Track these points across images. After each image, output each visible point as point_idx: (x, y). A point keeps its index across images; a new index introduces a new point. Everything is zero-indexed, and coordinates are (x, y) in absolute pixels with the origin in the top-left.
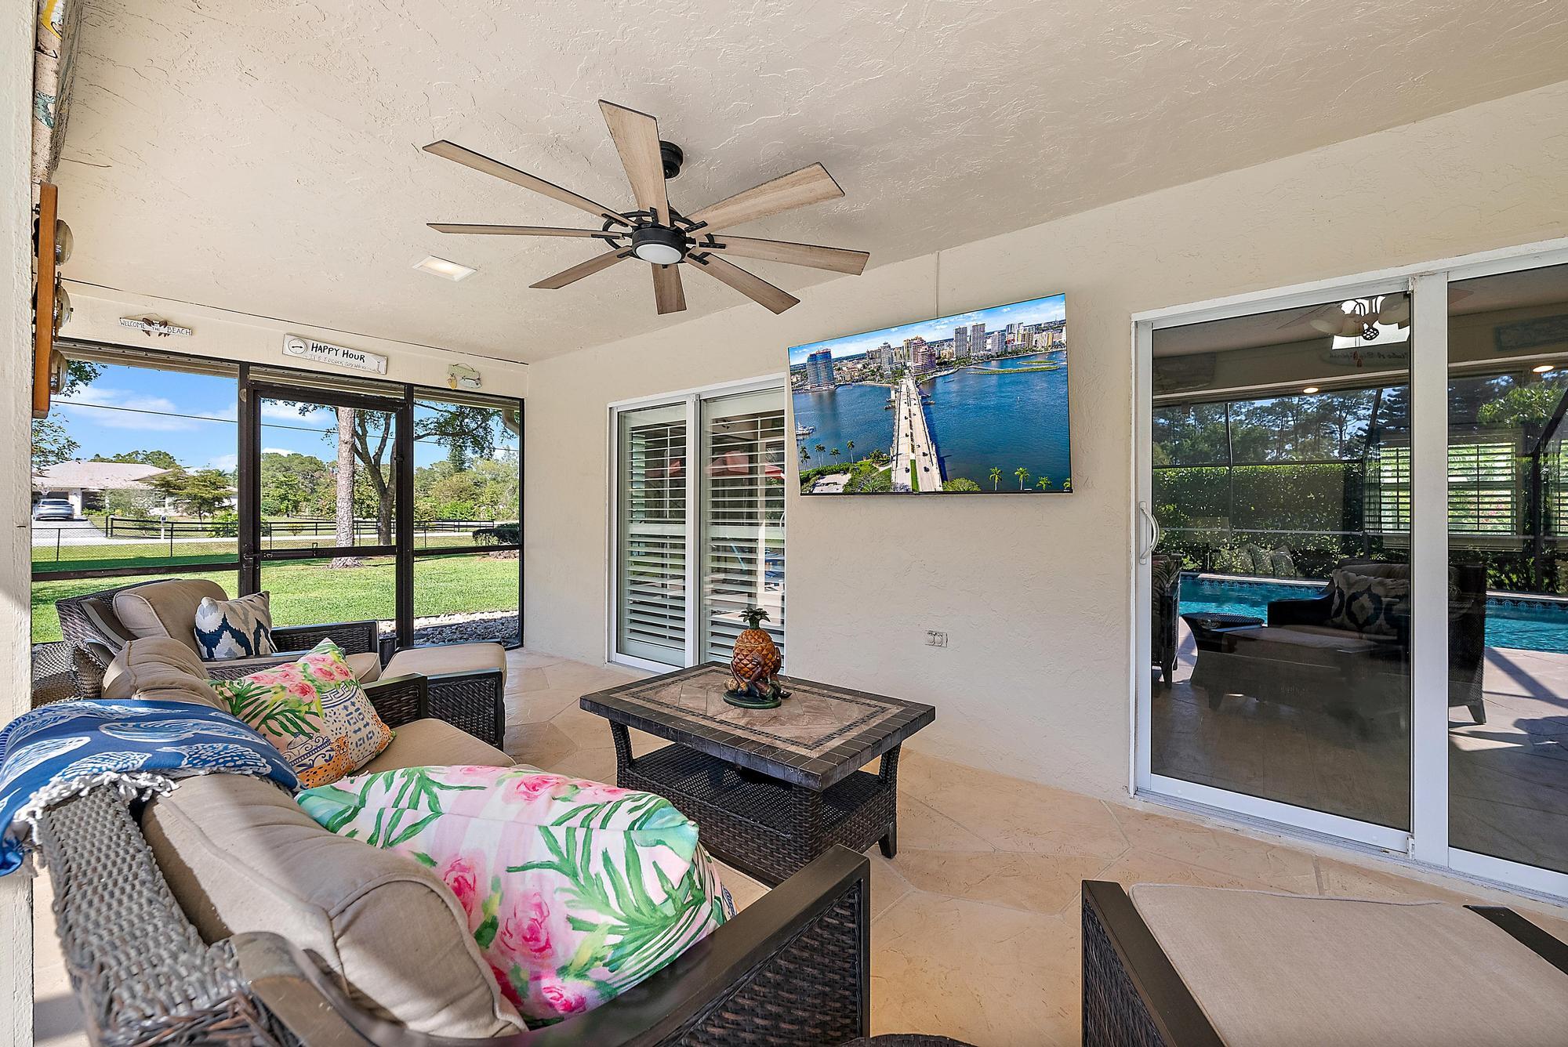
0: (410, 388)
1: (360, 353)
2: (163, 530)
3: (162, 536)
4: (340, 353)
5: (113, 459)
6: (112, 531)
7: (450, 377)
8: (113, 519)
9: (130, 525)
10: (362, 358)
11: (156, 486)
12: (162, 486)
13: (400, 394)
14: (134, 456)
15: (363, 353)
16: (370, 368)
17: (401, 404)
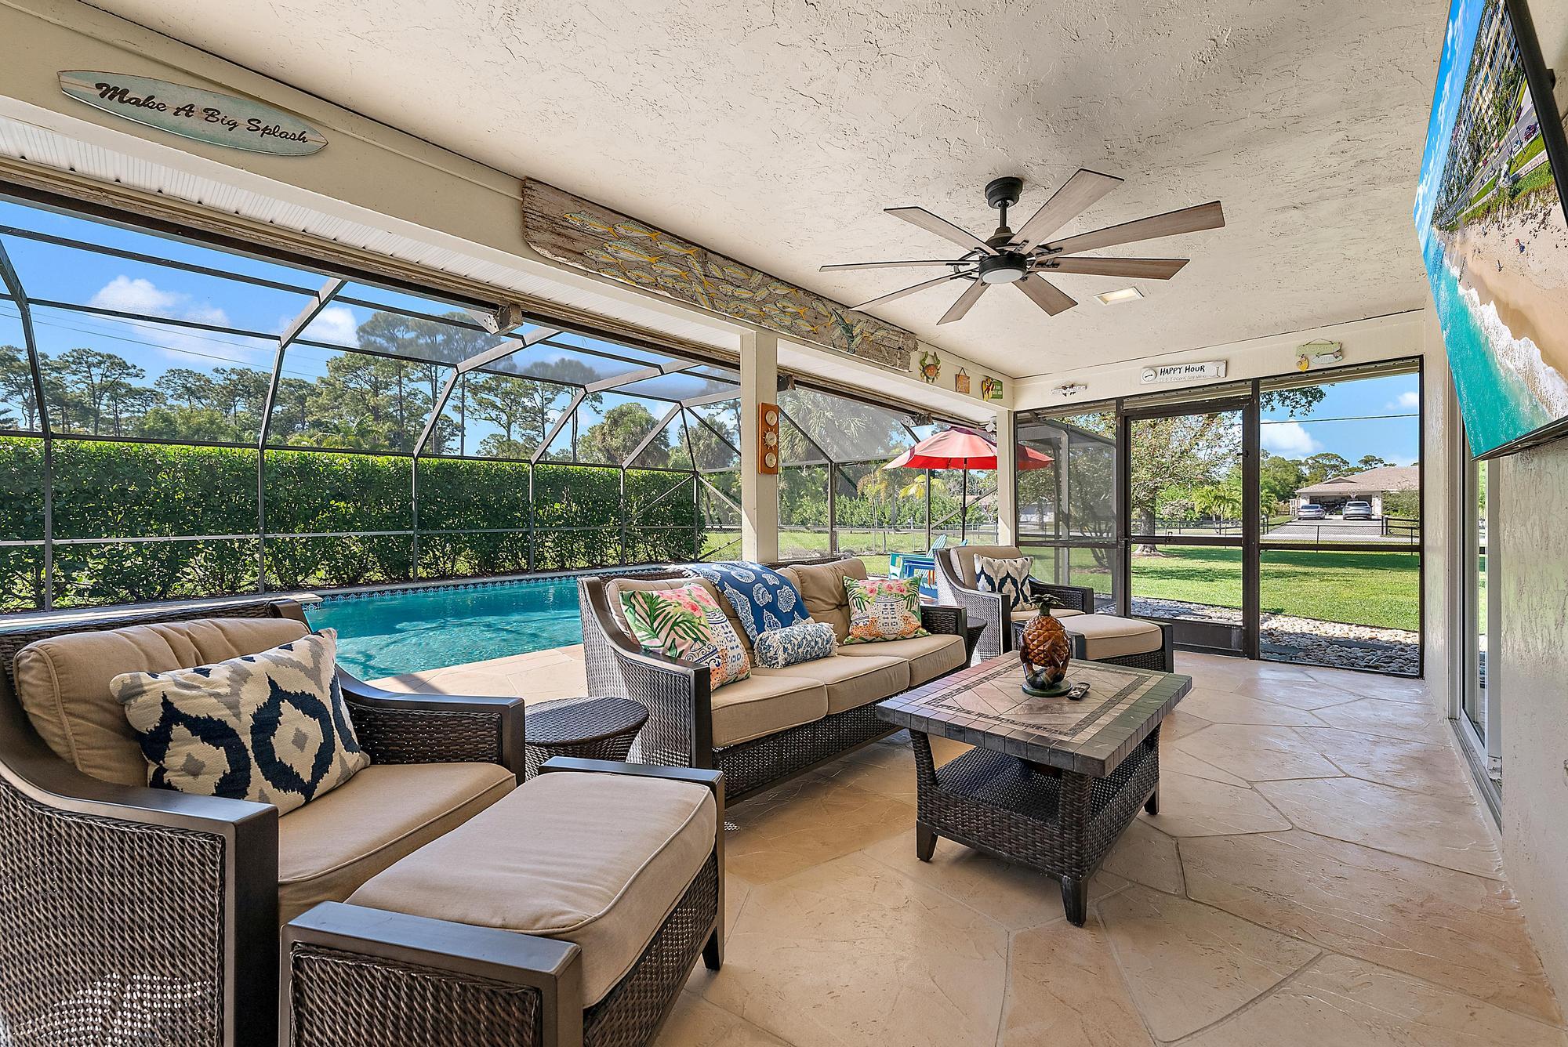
0: (1256, 383)
1: (1200, 365)
4: (1183, 370)
7: (1299, 359)
8: (1387, 519)
10: (1202, 368)
13: (1248, 391)
15: (1202, 364)
16: (1211, 375)
17: (1247, 399)
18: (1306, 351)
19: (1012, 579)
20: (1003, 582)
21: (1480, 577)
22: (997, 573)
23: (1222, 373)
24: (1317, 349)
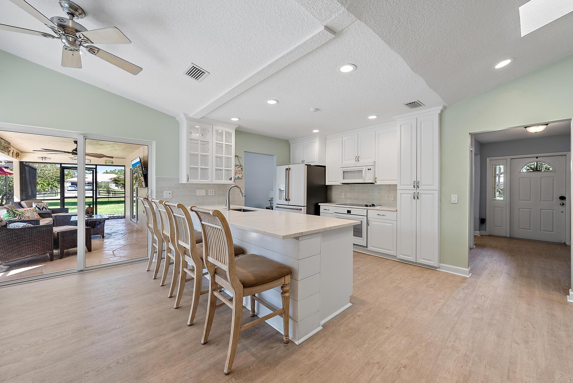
2: (111, 193)
3: (111, 195)
5: (110, 172)
6: (100, 194)
8: (100, 190)
9: (105, 192)
11: (113, 180)
12: (115, 180)
14: (115, 171)
18: (106, 161)
19: (45, 208)
20: (43, 208)
21: (134, 204)
22: (41, 206)
23: (89, 162)
24: (109, 161)
